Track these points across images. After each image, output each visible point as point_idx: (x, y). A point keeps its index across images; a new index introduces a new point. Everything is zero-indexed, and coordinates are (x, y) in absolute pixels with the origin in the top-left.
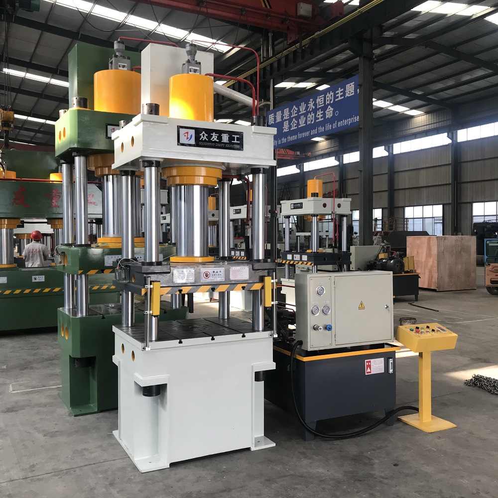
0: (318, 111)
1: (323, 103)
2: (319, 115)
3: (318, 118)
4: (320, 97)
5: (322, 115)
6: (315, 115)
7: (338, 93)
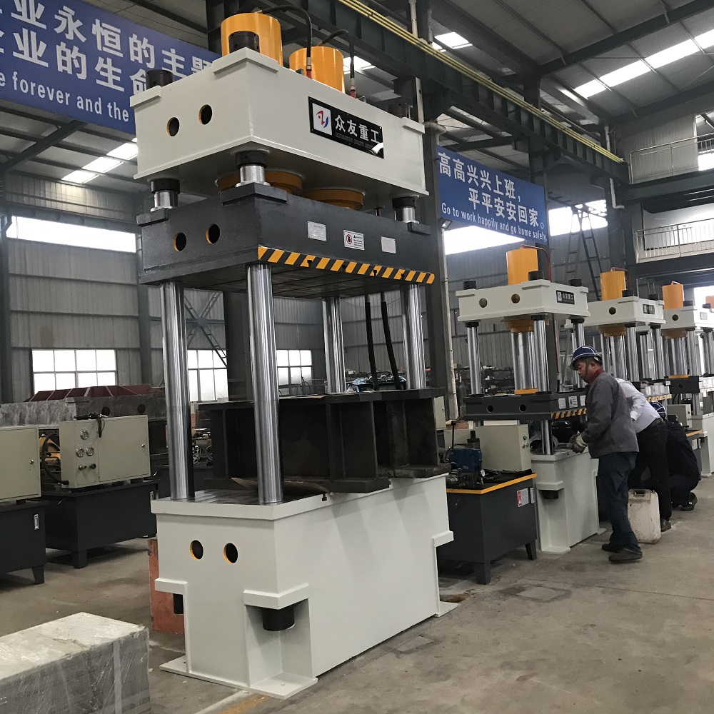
0: (101, 60)
1: (118, 47)
2: (105, 70)
3: (106, 79)
4: (104, 25)
5: (118, 79)
6: (91, 64)
7: (170, 58)
